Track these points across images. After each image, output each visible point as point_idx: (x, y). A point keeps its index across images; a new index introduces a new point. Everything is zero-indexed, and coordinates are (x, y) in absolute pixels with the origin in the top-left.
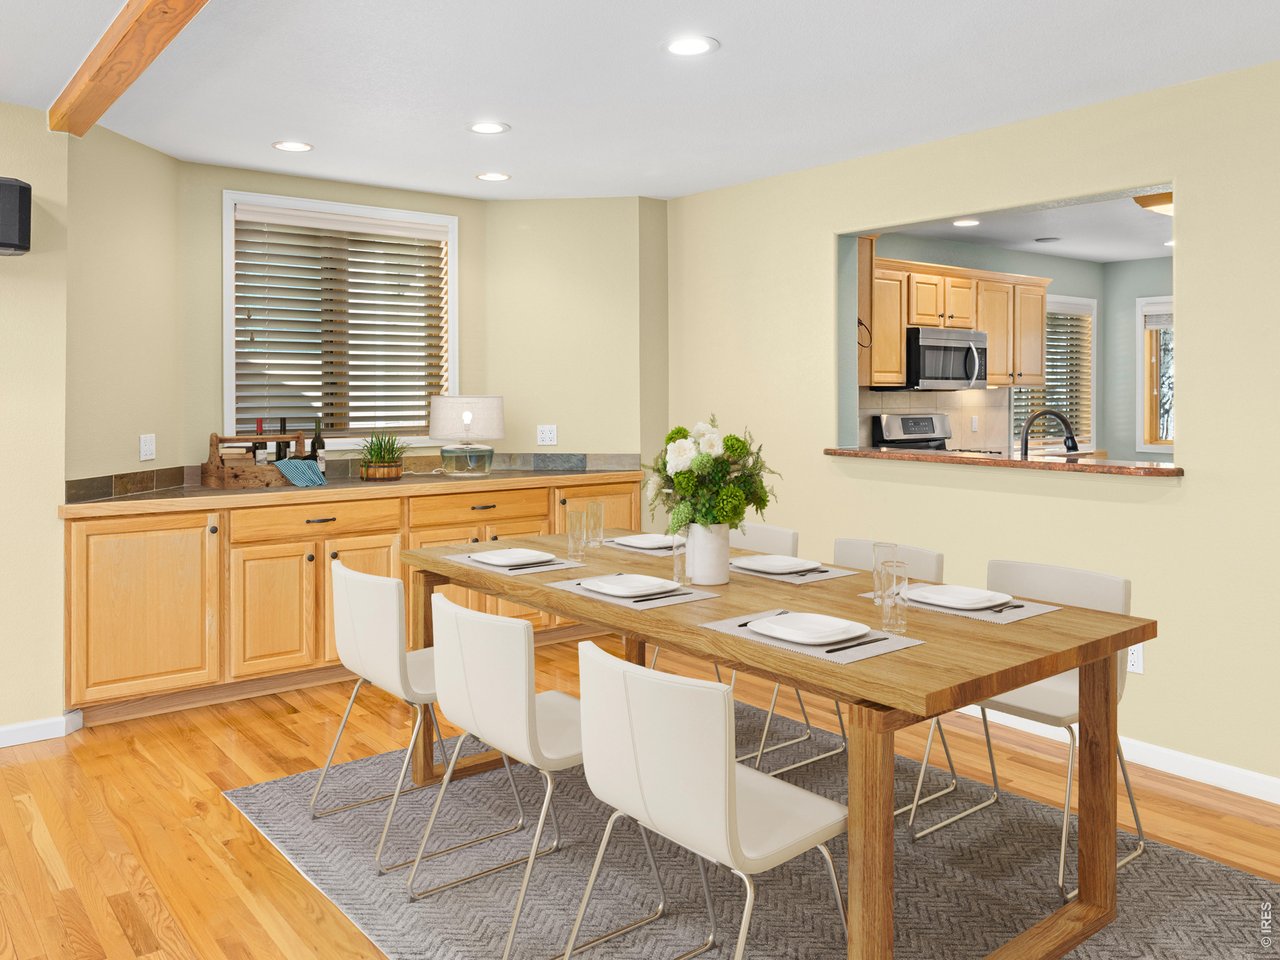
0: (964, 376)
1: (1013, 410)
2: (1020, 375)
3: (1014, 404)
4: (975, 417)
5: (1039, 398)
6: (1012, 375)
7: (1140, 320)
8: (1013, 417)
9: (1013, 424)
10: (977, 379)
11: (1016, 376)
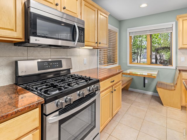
0: (72, 39)
1: (99, 56)
2: (100, 43)
3: (99, 54)
4: (85, 59)
5: (106, 53)
6: (96, 43)
7: (128, 34)
8: (99, 58)
9: (99, 60)
10: (78, 42)
11: (98, 44)
